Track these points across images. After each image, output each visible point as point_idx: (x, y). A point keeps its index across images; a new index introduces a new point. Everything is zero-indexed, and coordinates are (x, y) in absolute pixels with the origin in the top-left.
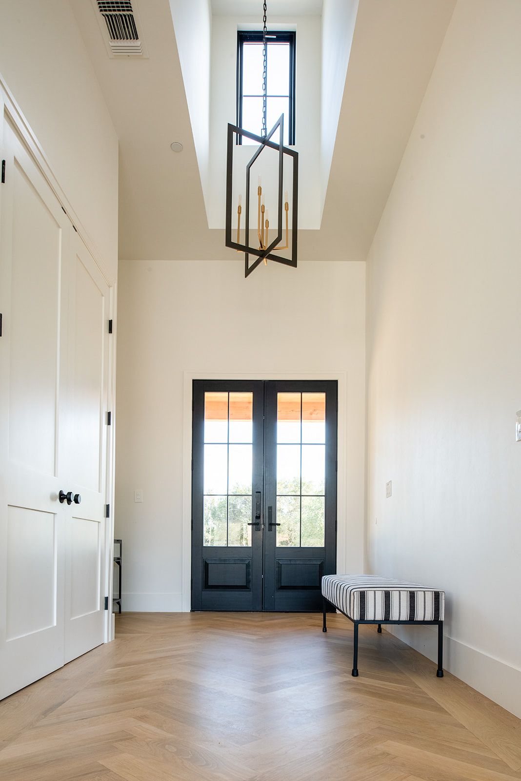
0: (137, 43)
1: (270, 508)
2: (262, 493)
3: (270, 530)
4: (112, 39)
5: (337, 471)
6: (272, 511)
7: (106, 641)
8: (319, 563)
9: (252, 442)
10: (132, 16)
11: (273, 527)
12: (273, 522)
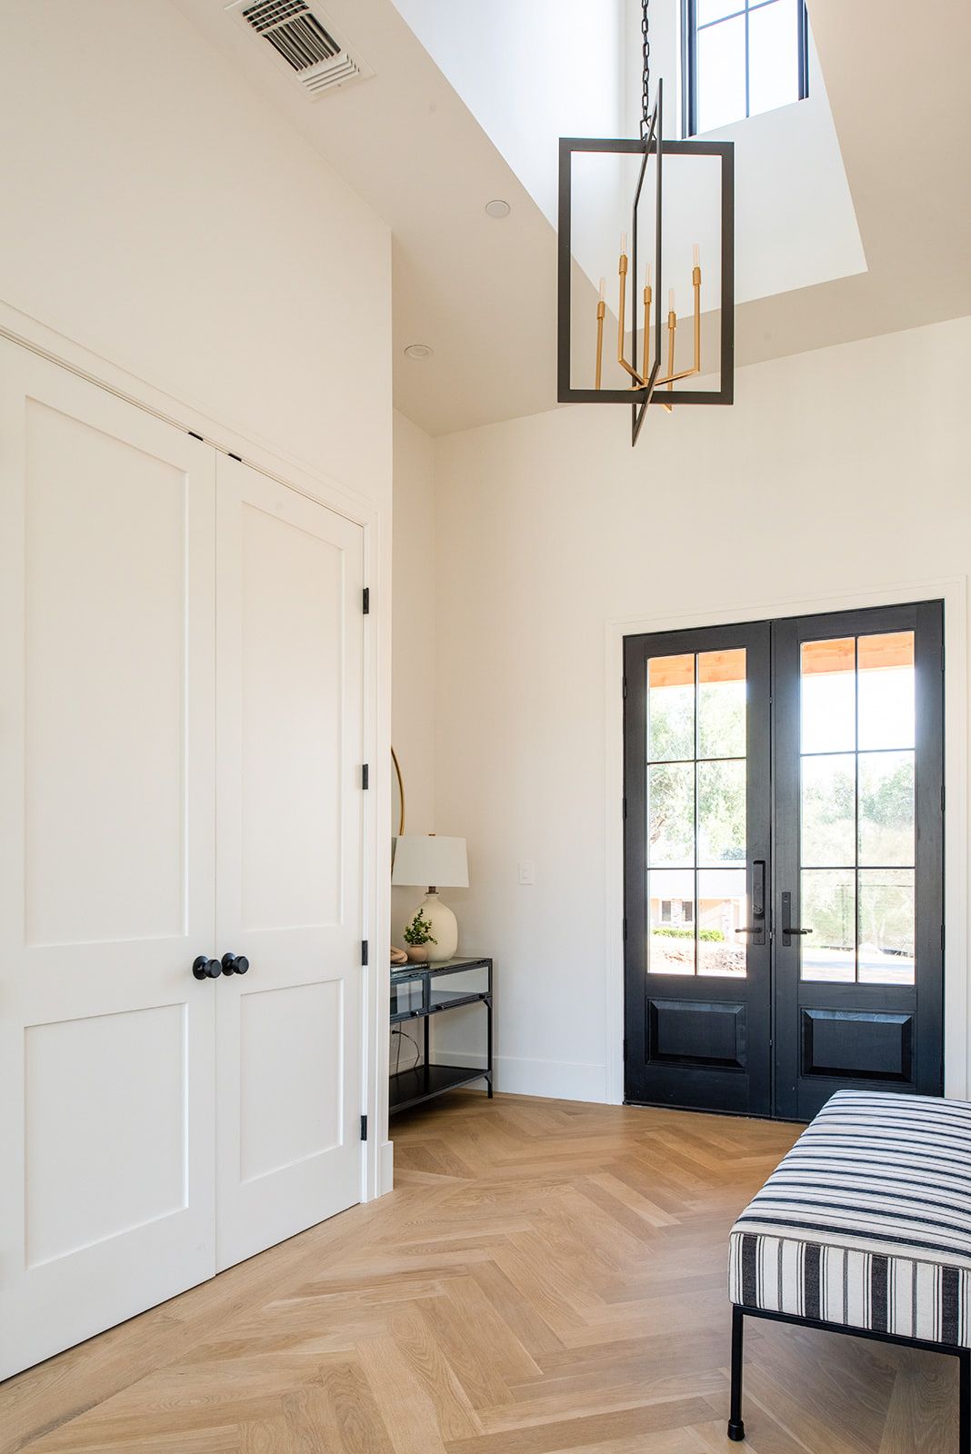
0: (340, 58)
1: (786, 896)
2: (767, 863)
3: (787, 943)
4: (297, 70)
5: (943, 810)
6: (791, 902)
7: (364, 1199)
8: (902, 1020)
9: (745, 755)
10: (310, 16)
11: (793, 937)
12: (792, 927)
